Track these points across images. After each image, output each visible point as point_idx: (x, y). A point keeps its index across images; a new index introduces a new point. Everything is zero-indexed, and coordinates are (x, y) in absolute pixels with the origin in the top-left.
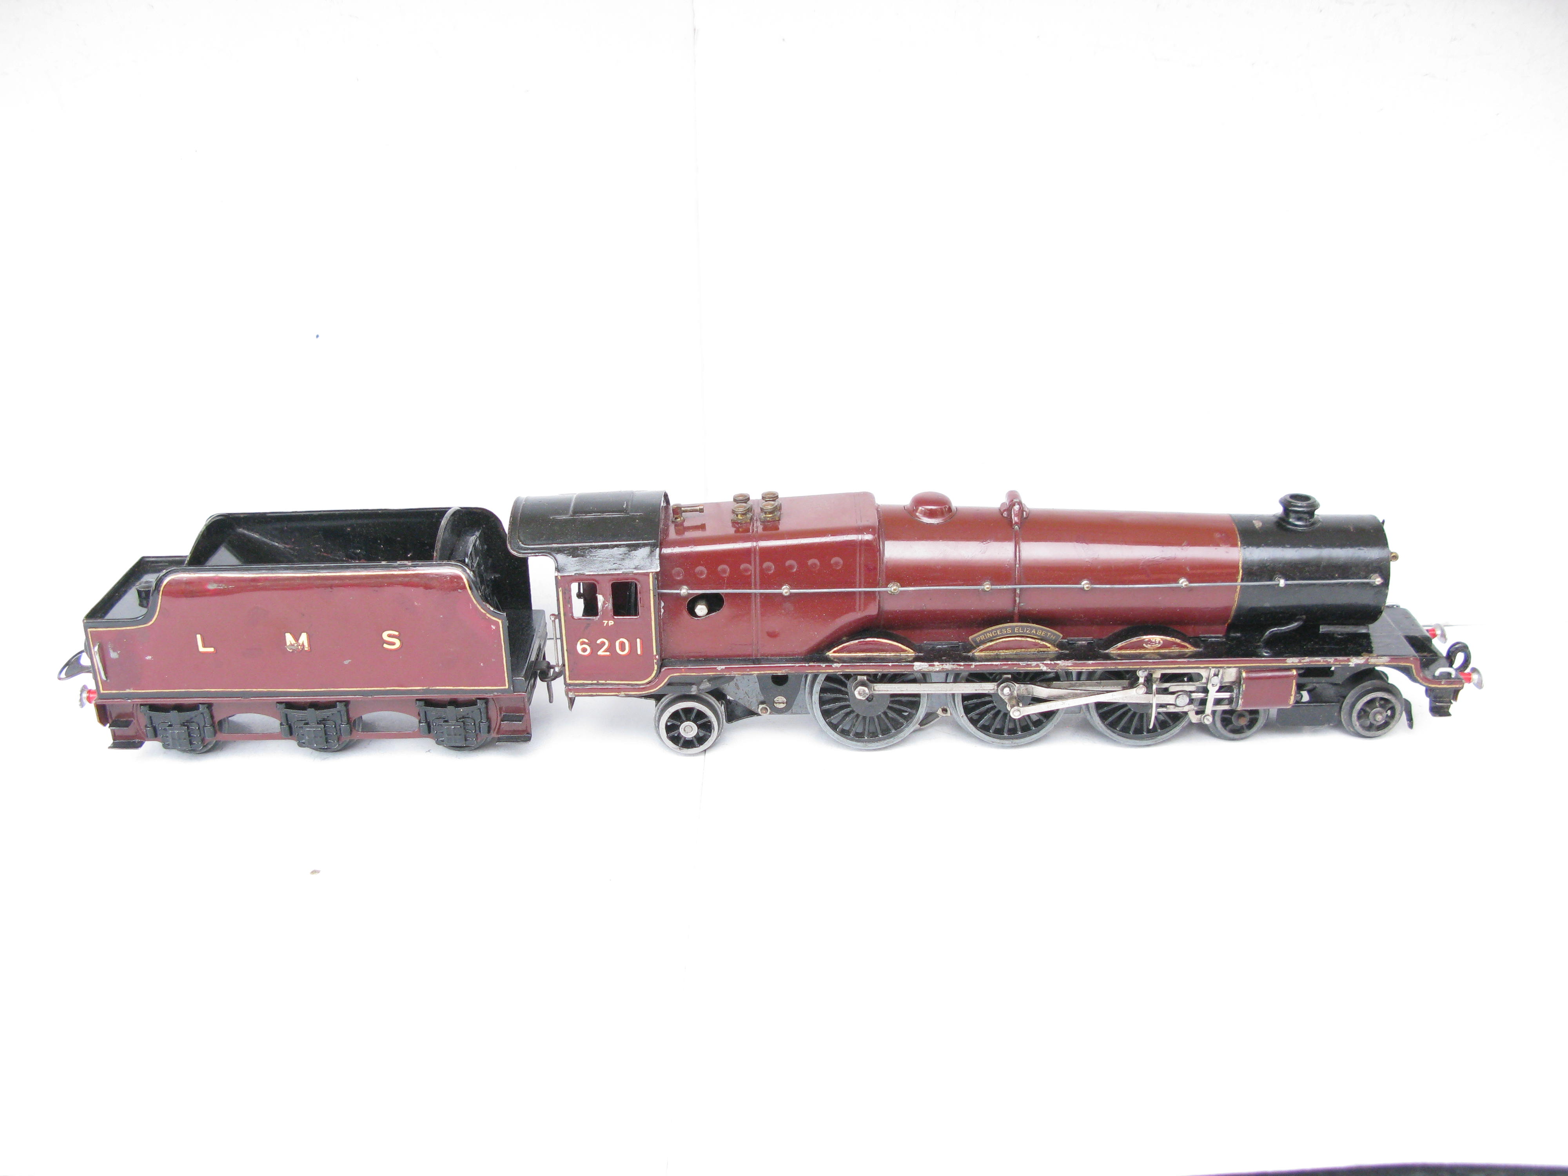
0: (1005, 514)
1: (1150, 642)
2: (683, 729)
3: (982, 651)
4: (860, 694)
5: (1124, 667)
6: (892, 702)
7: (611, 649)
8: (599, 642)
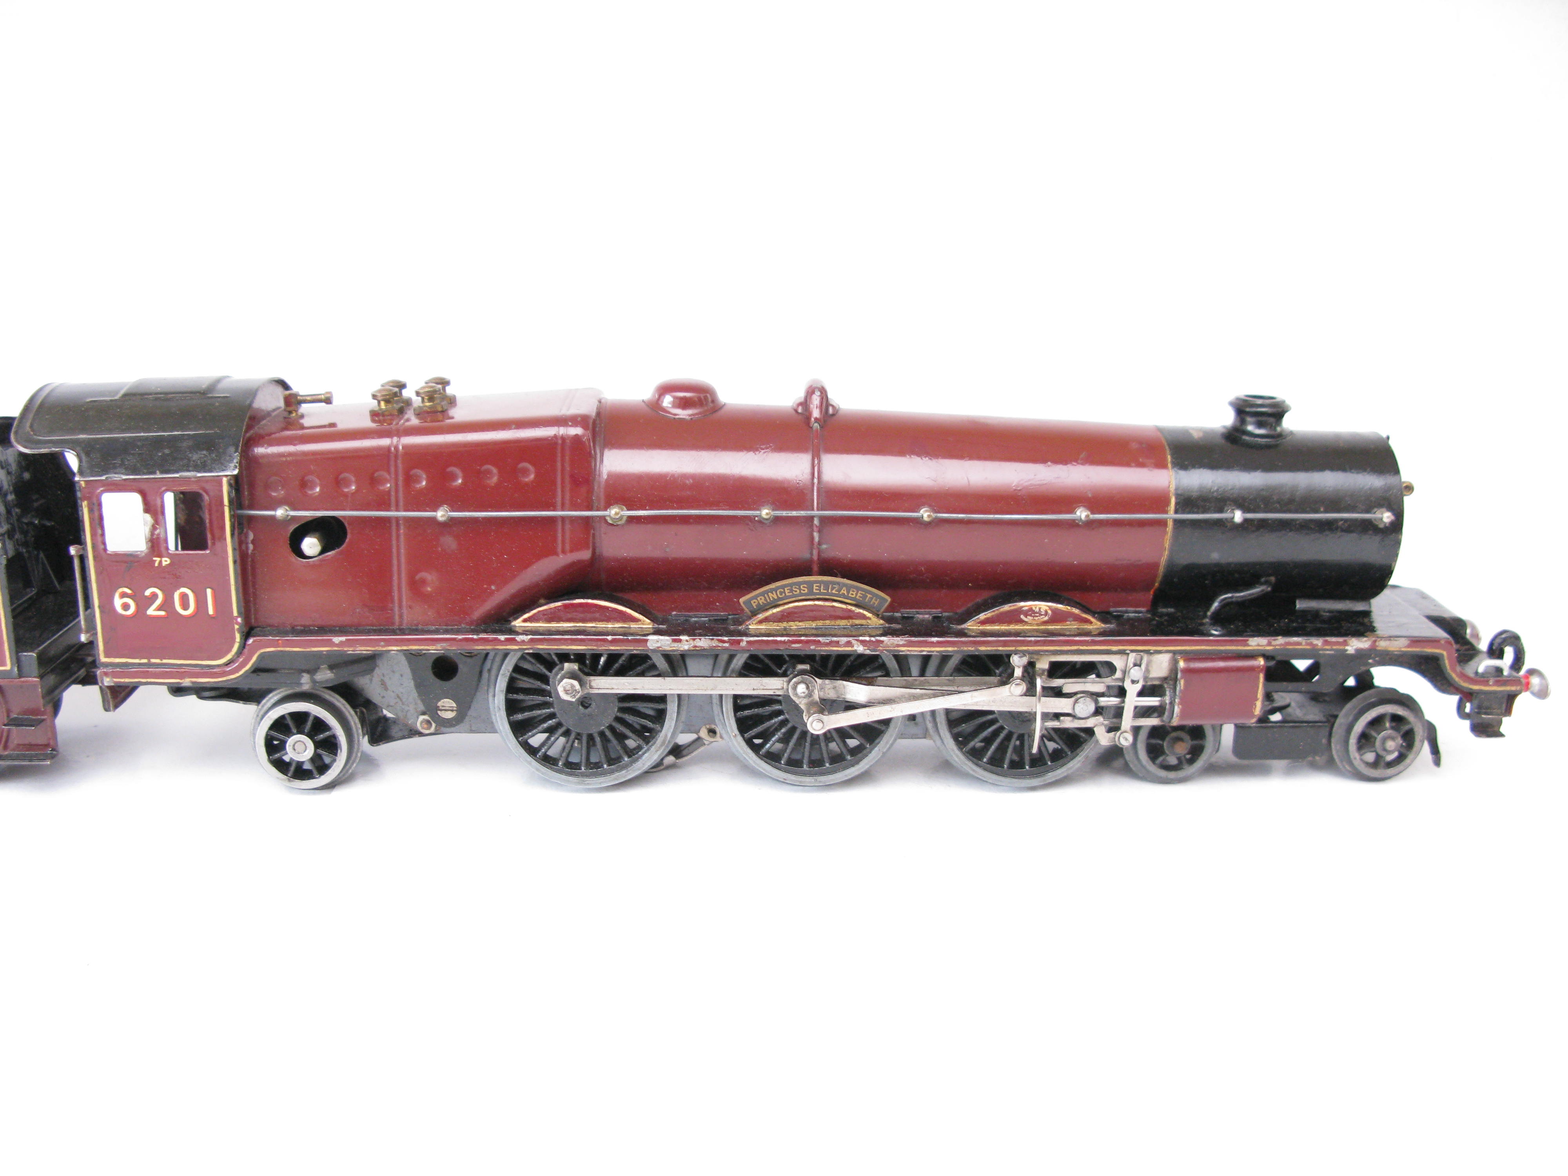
0: (800, 410)
1: (1030, 612)
2: (291, 747)
3: (761, 622)
4: (566, 692)
5: (989, 648)
6: (621, 710)
7: (167, 604)
8: (148, 593)
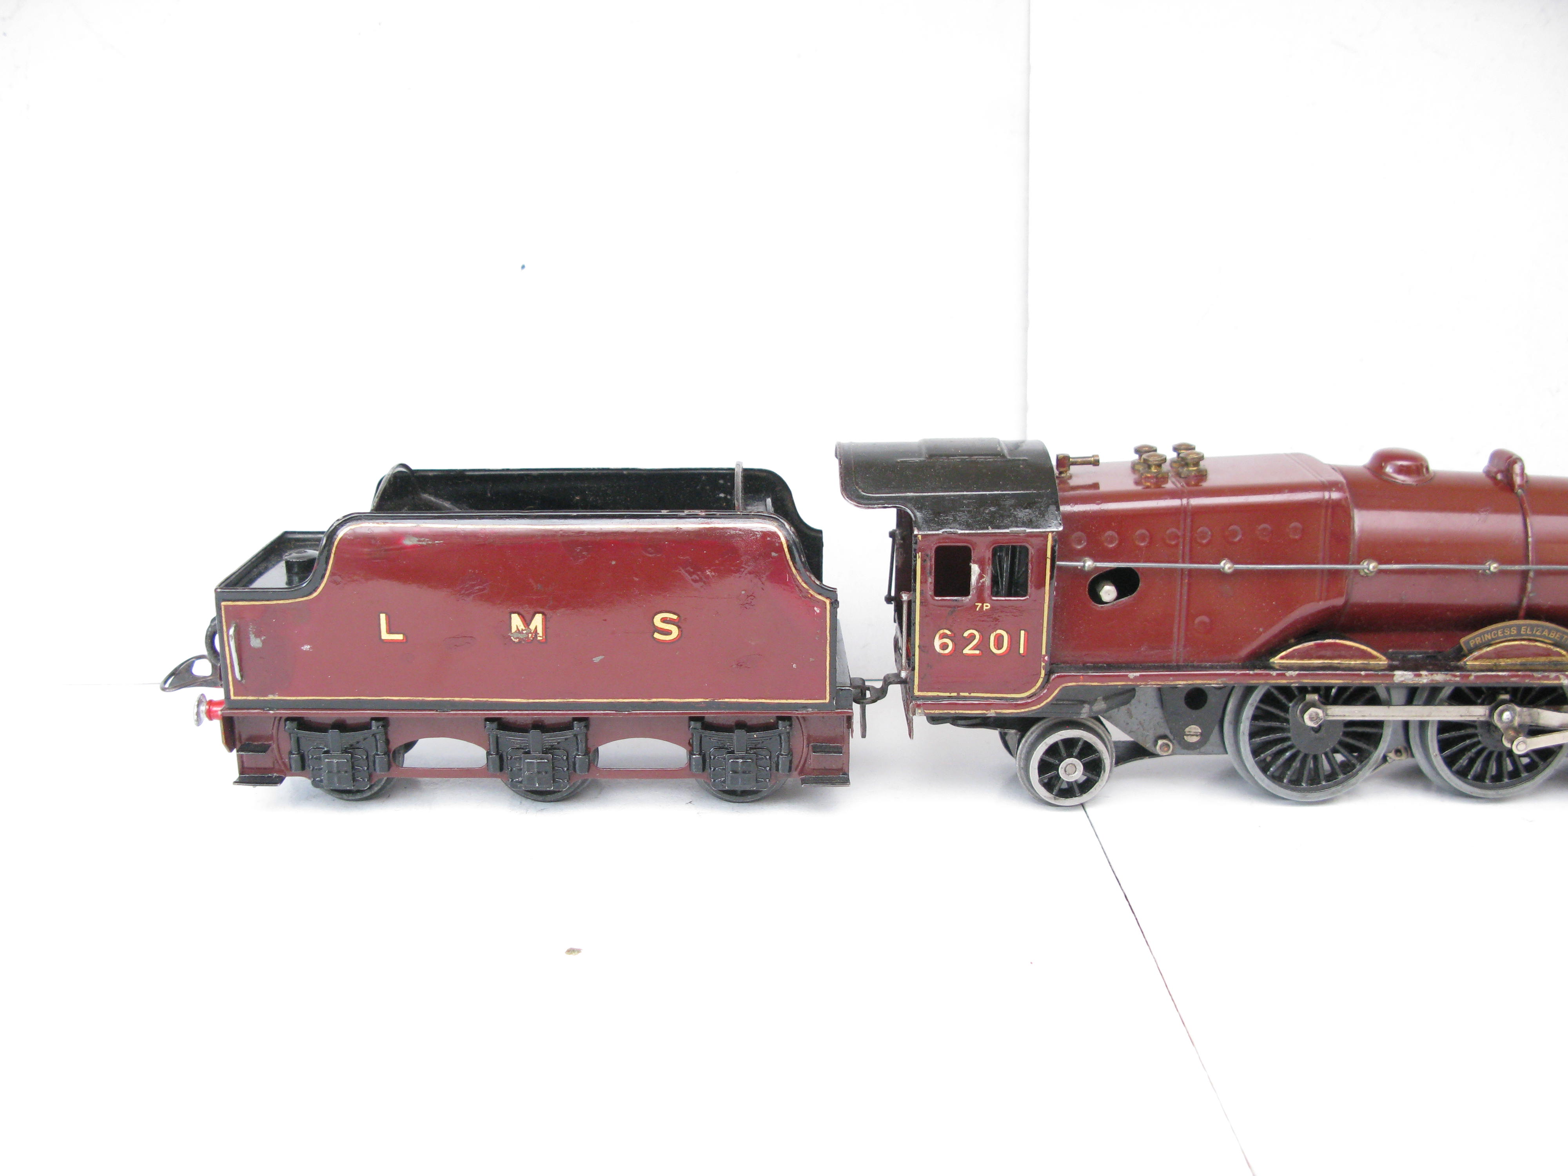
2: (1063, 769)
3: (1476, 659)
4: (1311, 719)
6: (1346, 734)
7: (983, 645)
8: (966, 634)
